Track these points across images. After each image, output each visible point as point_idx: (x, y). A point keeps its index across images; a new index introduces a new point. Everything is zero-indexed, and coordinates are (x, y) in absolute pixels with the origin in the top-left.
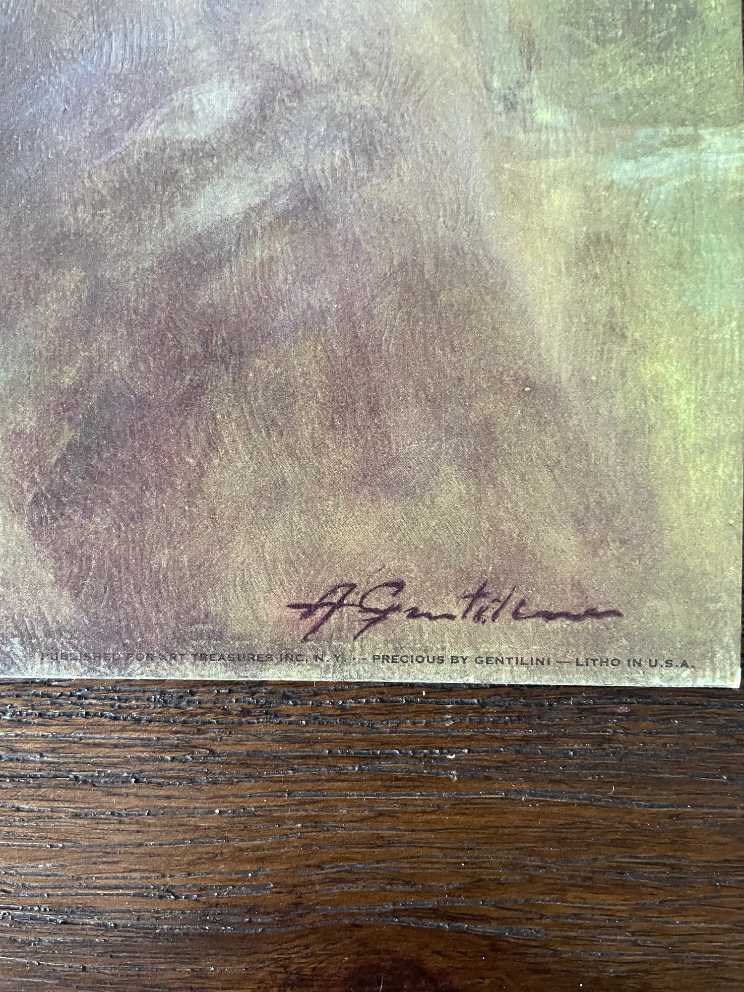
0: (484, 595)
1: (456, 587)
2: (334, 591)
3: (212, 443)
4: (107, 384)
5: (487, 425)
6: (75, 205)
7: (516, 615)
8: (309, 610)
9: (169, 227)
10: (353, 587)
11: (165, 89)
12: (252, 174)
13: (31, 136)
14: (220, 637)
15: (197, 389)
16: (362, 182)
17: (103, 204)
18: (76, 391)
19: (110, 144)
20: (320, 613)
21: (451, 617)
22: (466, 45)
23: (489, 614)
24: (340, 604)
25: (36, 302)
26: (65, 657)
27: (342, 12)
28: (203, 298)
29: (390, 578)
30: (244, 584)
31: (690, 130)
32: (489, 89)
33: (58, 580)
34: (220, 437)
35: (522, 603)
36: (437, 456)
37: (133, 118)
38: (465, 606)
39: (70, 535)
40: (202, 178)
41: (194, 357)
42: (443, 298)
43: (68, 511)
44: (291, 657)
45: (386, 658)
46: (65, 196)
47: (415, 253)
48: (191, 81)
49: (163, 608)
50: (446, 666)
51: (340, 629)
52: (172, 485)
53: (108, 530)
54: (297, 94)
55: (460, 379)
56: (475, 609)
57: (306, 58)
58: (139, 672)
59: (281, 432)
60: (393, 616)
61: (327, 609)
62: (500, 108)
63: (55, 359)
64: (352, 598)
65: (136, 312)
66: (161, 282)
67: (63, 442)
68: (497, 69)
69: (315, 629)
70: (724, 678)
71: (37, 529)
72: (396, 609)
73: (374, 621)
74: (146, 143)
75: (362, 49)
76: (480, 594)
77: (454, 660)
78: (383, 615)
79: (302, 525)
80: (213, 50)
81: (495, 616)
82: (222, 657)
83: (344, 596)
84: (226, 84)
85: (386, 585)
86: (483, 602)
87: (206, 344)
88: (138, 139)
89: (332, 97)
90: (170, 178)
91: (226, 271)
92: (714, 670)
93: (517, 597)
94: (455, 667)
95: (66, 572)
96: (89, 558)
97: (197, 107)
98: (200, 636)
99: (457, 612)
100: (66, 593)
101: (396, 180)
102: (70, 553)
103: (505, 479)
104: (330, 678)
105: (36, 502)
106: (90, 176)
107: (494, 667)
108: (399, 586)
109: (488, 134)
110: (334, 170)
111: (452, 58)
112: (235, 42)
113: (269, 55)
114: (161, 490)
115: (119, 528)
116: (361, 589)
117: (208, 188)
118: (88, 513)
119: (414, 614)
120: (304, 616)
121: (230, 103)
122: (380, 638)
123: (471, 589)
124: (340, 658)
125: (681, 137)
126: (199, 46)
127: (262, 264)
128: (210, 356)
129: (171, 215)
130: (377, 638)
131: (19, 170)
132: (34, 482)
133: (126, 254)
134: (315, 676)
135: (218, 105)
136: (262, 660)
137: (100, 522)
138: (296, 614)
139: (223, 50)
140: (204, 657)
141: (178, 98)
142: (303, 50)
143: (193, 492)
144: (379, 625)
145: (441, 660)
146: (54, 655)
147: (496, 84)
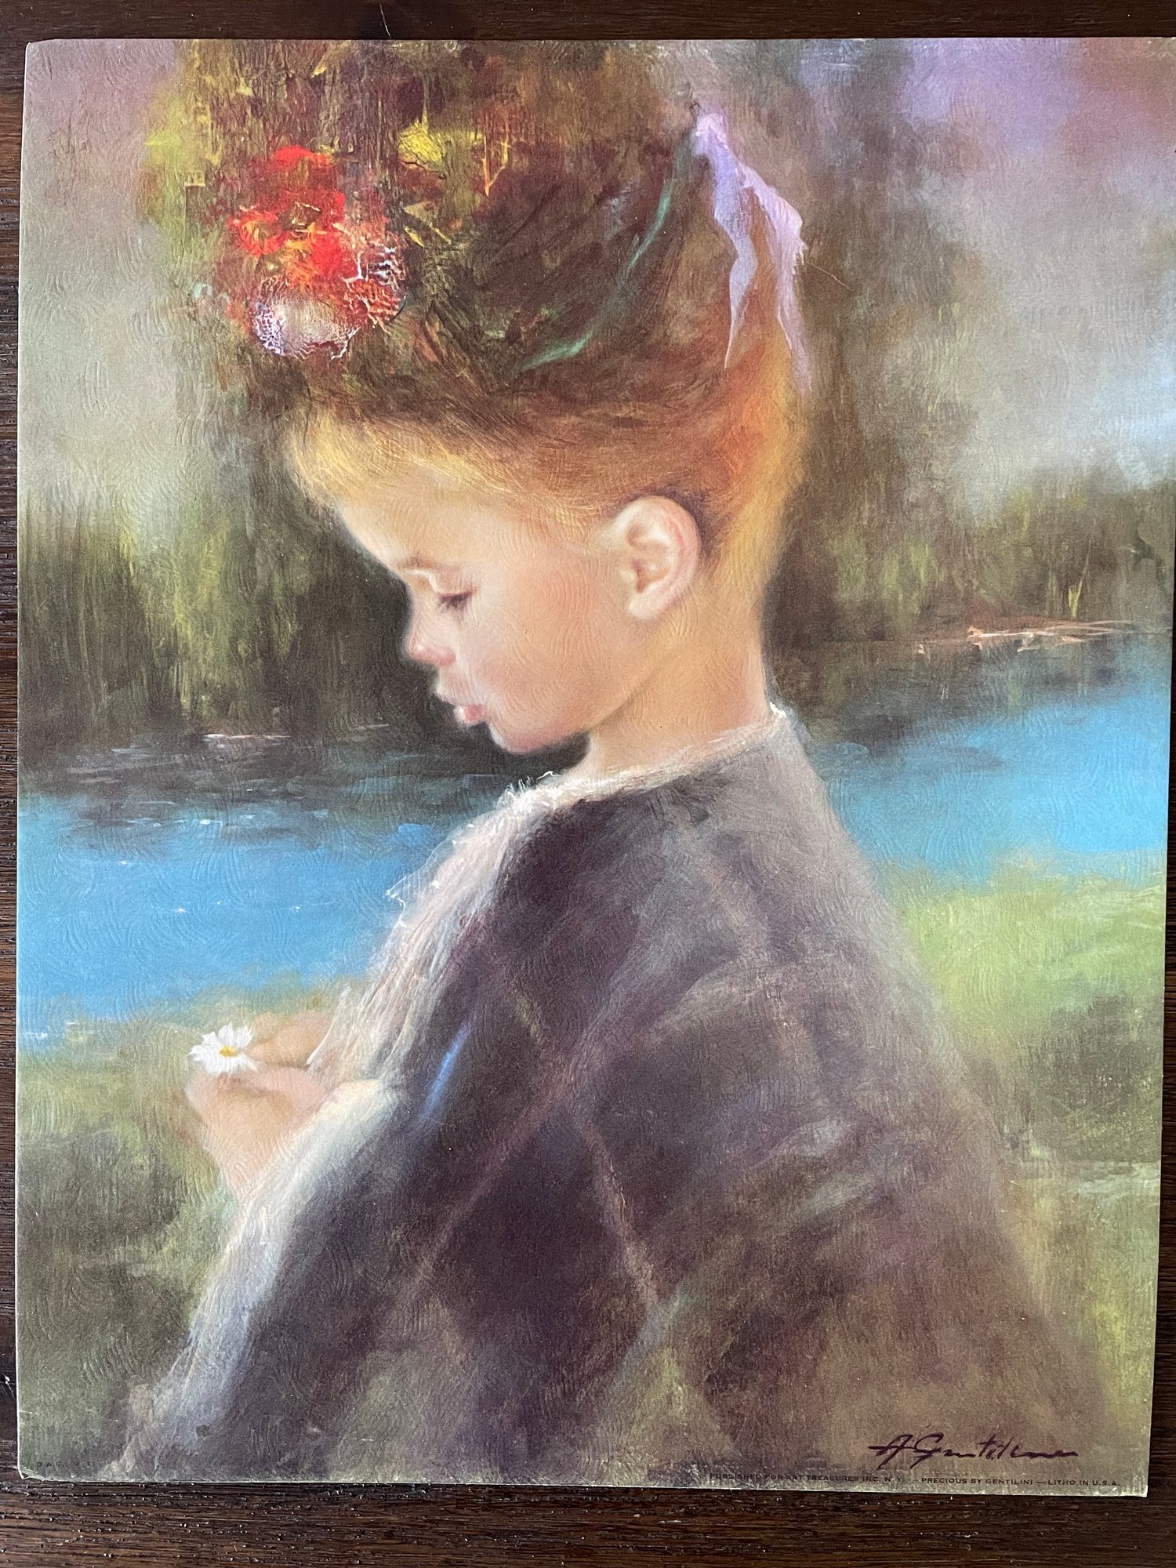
0: (994, 1443)
1: (976, 1438)
2: (898, 1439)
3: (822, 1347)
4: (757, 1308)
5: (998, 1340)
6: (737, 1195)
7: (1013, 1455)
8: (883, 1450)
9: (798, 1211)
10: (911, 1436)
11: (794, 1124)
12: (851, 1180)
13: (709, 1149)
14: (825, 1465)
15: (815, 1312)
16: (921, 1188)
17: (755, 1195)
18: (736, 1312)
19: (760, 1156)
20: (889, 1452)
21: (972, 1456)
22: (988, 1105)
23: (996, 1453)
24: (902, 1447)
25: (712, 1254)
26: (725, 1476)
27: (909, 1080)
28: (819, 1256)
29: (934, 1432)
30: (841, 1433)
31: (1126, 1164)
32: (1001, 1133)
33: (723, 1429)
34: (828, 1343)
35: (1017, 1447)
36: (966, 1357)
37: (775, 1141)
38: (981, 1449)
39: (731, 1402)
40: (819, 1181)
41: (812, 1292)
42: (971, 1262)
43: (730, 1386)
44: (869, 1479)
45: (930, 1480)
46: (731, 1189)
47: (954, 1233)
48: (812, 1119)
49: (789, 1447)
50: (968, 1484)
51: (902, 1462)
52: (797, 1372)
53: (756, 1399)
54: (879, 1131)
55: (981, 1311)
57: (886, 1109)
58: (772, 1486)
59: (867, 1341)
60: (936, 1455)
61: (894, 1450)
62: (1008, 1146)
63: (723, 1292)
64: (909, 1444)
65: (776, 1264)
66: (792, 1245)
67: (727, 1344)
68: (1007, 1121)
69: (886, 1462)
70: (1137, 1491)
71: (710, 1397)
72: (939, 1450)
73: (923, 1458)
74: (783, 1158)
75: (922, 1105)
76: (991, 1442)
77: (973, 1481)
78: (929, 1454)
79: (879, 1399)
80: (826, 1100)
81: (999, 1456)
82: (826, 1478)
83: (905, 1442)
84: (835, 1122)
85: (932, 1436)
86: (993, 1447)
87: (820, 1285)
88: (778, 1154)
89: (903, 1134)
90: (799, 1180)
91: (834, 1240)
92: (1131, 1487)
93: (1013, 1444)
94: (974, 1485)
95: (728, 1424)
96: (743, 1416)
97: (816, 1136)
98: (812, 1465)
99: (976, 1453)
100: (728, 1437)
101: (942, 1188)
102: (731, 1413)
103: (1008, 1373)
104: (894, 1491)
105: (709, 1380)
106: (747, 1177)
107: (997, 1485)
108: (940, 1436)
109: (1001, 1162)
110: (903, 1179)
111: (978, 1112)
112: (840, 1095)
113: (862, 1105)
114: (789, 1373)
115: (762, 1398)
116: (916, 1437)
117: (823, 1188)
118: (743, 1388)
119: (949, 1453)
120: (879, 1454)
121: (837, 1135)
122: (927, 1468)
123: (986, 1439)
124: (901, 1480)
125: (1121, 1168)
126: (817, 1097)
127: (857, 1235)
128: (822, 1293)
129: (799, 1204)
130: (925, 1467)
131: (700, 1171)
132: (708, 1368)
133: (771, 1226)
134: (885, 1490)
135: (829, 1136)
136: (853, 1480)
137: (750, 1395)
138: (874, 1452)
139: (832, 1101)
140: (814, 1478)
141: (803, 1130)
142: (884, 1103)
143: (810, 1377)
144: (927, 1460)
145: (965, 1481)
146: (718, 1475)
147: (1006, 1130)
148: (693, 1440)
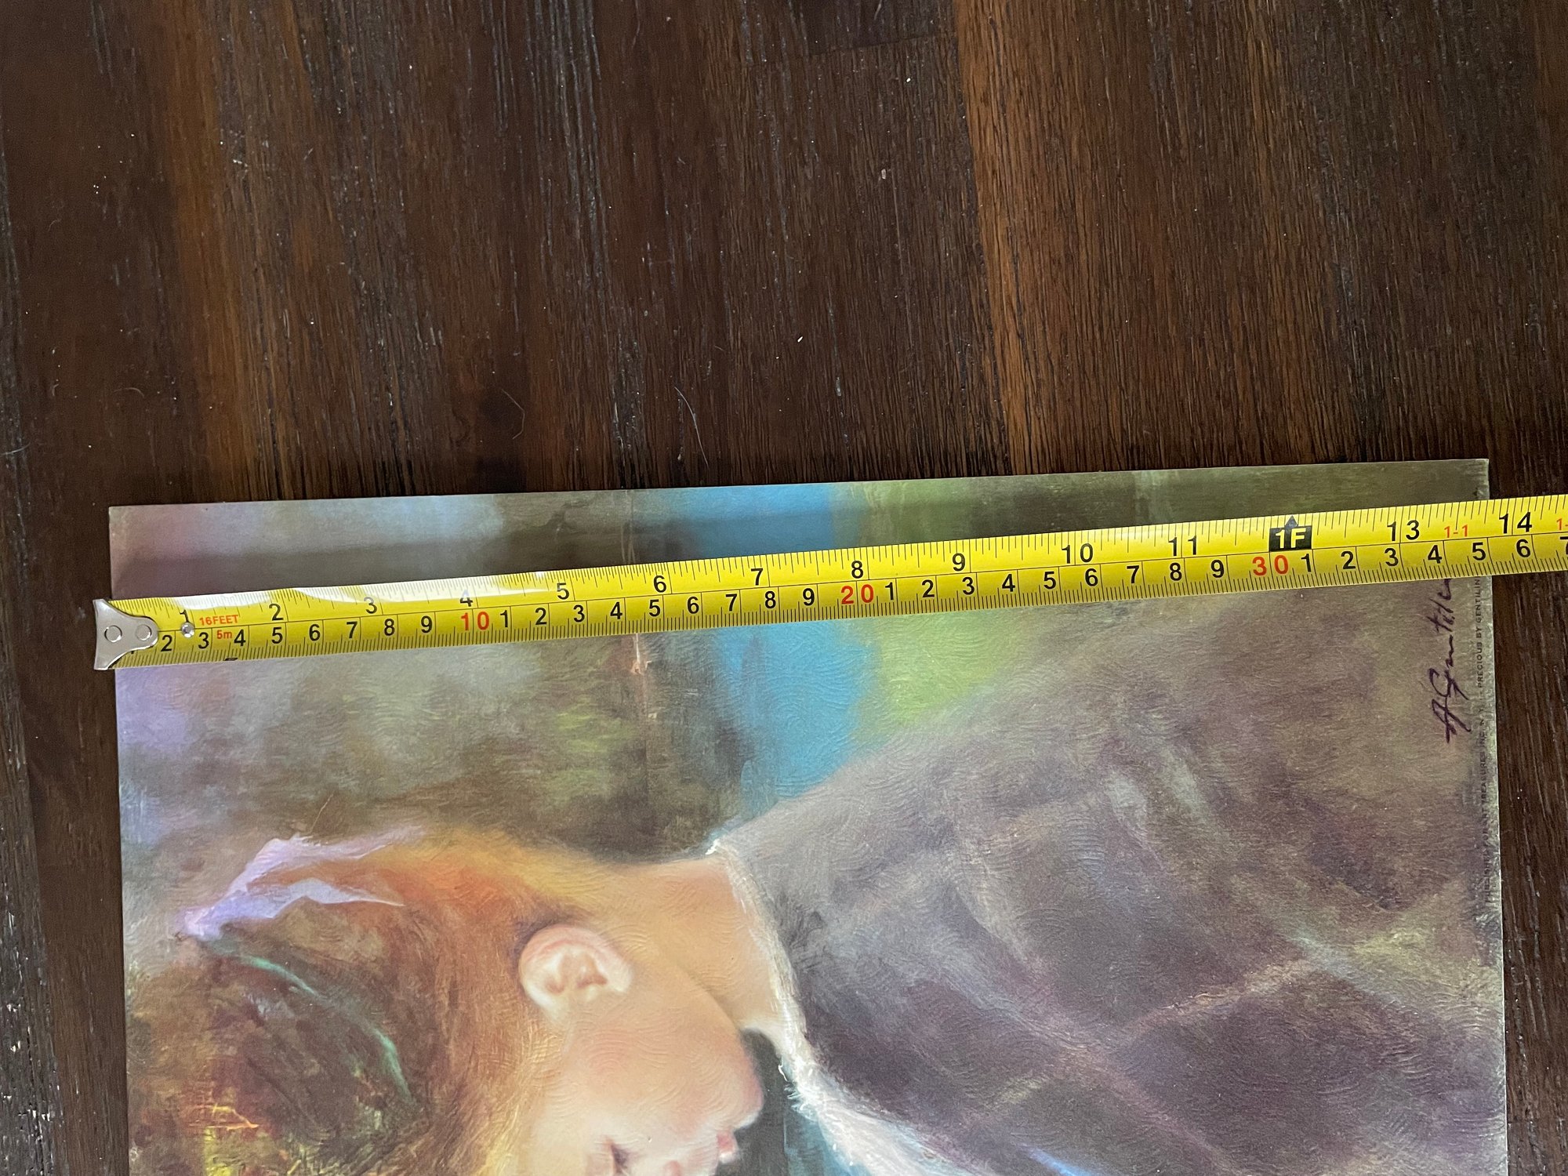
0: (1436, 618)
1: (1432, 636)
2: (1437, 713)
3: (1343, 793)
4: (1307, 860)
5: (1324, 620)
6: (1191, 881)
7: (1448, 598)
8: (1450, 729)
9: (1203, 821)
10: (1434, 702)
11: (1114, 825)
12: (1168, 769)
13: (1146, 909)
14: (1470, 786)
16: (1173, 700)
18: (1312, 880)
19: (1150, 859)
20: (1452, 722)
21: (1451, 639)
23: (1448, 615)
24: (1445, 709)
26: (1487, 887)
28: (1248, 799)
29: (1427, 678)
30: (1434, 772)
31: (1138, 506)
32: (1113, 625)
33: (1438, 891)
34: (1340, 788)
35: (1440, 594)
36: (1346, 650)
37: (1134, 844)
38: (1444, 630)
39: (1407, 883)
40: (1172, 801)
41: (1287, 804)
43: (1390, 884)
44: (1483, 737)
45: (1480, 679)
46: (1185, 887)
47: (1217, 667)
48: (1109, 808)
49: (1452, 823)
50: (1483, 641)
51: (1462, 709)
52: (1371, 818)
53: (1403, 859)
54: (1117, 742)
55: (1297, 637)
56: (1445, 624)
57: (1093, 737)
58: (1495, 838)
59: (1334, 749)
60: (1452, 676)
61: (1449, 718)
62: (1125, 618)
63: (1291, 894)
64: (1441, 702)
65: (1259, 842)
66: (1239, 826)
67: (1345, 887)
68: (1100, 620)
69: (1462, 725)
70: (1483, 469)
71: (1403, 905)
72: (1447, 672)
73: (1456, 688)
74: (1149, 836)
75: (1088, 702)
76: (1435, 621)
77: (1479, 636)
78: (1451, 681)
79: (1395, 734)
81: (1449, 611)
82: (1484, 785)
83: (1440, 707)
84: (1111, 786)
85: (1432, 681)
86: (1440, 619)
87: (1278, 797)
88: (1147, 841)
90: (1173, 821)
91: (1230, 785)
92: (1478, 475)
93: (1436, 598)
94: (1483, 634)
95: (1431, 886)
96: (1422, 871)
97: (1126, 804)
98: (1469, 799)
99: (1447, 635)
101: (1171, 680)
102: (1419, 883)
104: (1494, 715)
105: (1385, 907)
106: (1172, 872)
107: (1482, 611)
108: (1432, 672)
109: (1141, 624)
110: (1165, 718)
111: (1094, 648)
112: (1084, 781)
113: (1092, 760)
114: (1374, 826)
115: (1401, 852)
116: (1435, 697)
117: (1178, 796)
118: (1392, 872)
119: (1450, 662)
120: (1454, 732)
121: (1124, 784)
122: (1467, 683)
123: (1433, 626)
124: (1481, 709)
125: (1141, 509)
126: (1086, 804)
127: (1225, 762)
128: (1286, 795)
129: (1196, 819)
130: (1466, 685)
131: (1169, 918)
133: (1221, 847)
134: (1493, 724)
135: (1125, 791)
136: (1484, 758)
137: (1398, 865)
138: (1453, 738)
140: (1483, 797)
141: (1120, 816)
142: (1089, 738)
143: (1376, 805)
144: (1459, 684)
145: (1479, 644)
146: (1487, 893)
147: (1109, 621)
148: (1449, 922)
